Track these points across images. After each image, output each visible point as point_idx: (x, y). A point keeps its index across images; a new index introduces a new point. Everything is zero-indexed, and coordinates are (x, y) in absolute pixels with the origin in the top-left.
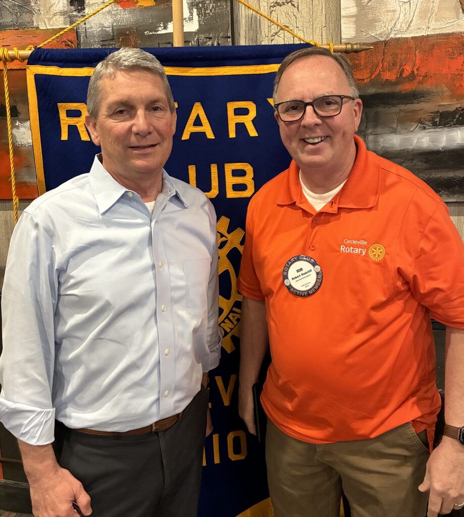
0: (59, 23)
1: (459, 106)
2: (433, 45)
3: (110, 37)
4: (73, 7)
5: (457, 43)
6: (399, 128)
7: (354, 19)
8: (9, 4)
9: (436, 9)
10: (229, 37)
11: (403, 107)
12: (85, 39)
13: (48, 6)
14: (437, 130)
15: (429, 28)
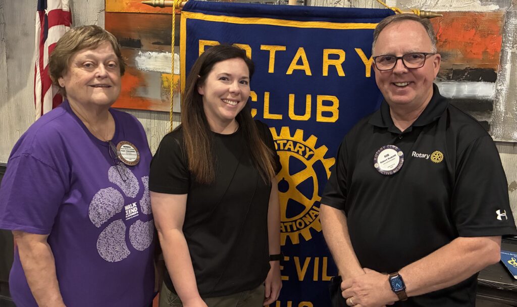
1: (468, 66)
2: (453, 19)
5: (471, 19)
10: (303, 2)
14: (450, 82)
15: (451, 6)
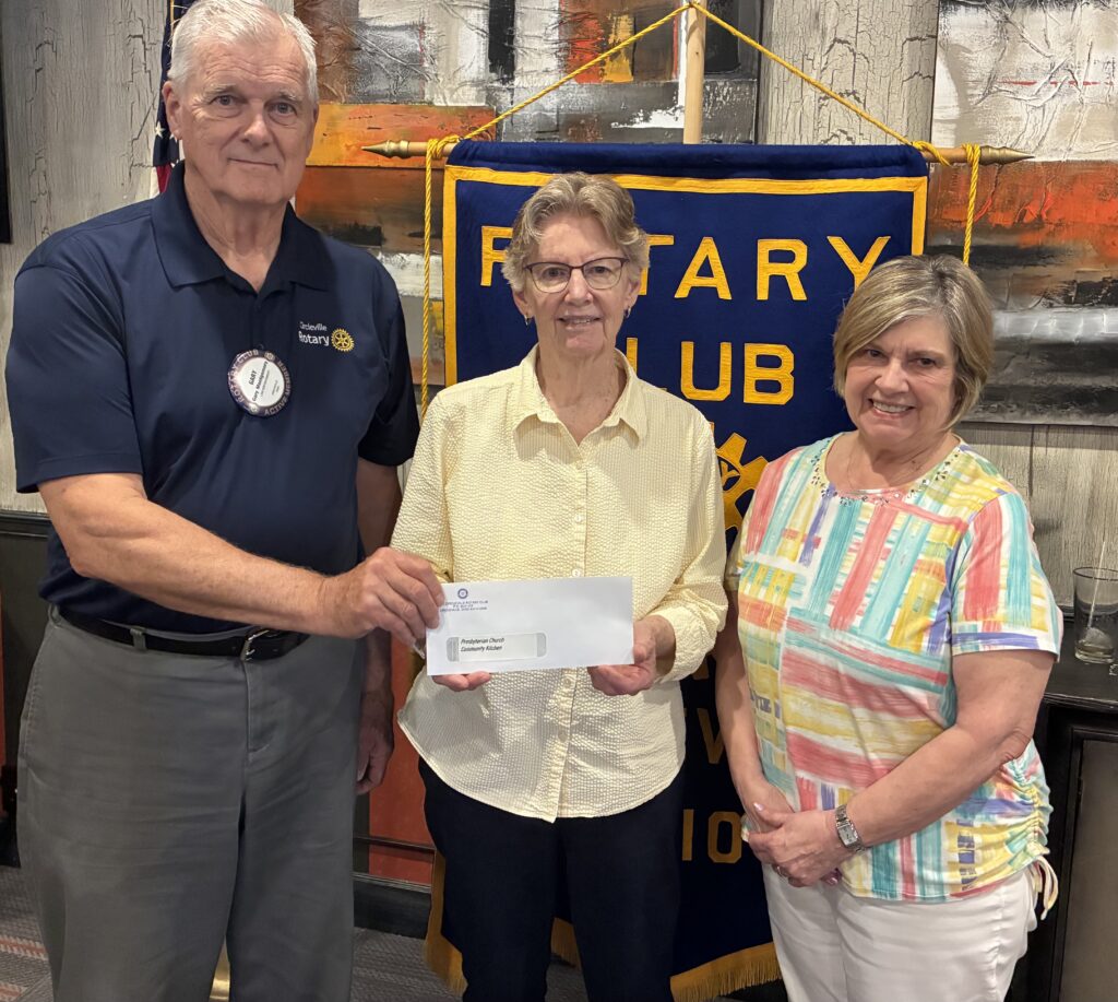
0: (469, 98)
1: (1107, 275)
2: (1075, 178)
3: (553, 128)
4: (493, 74)
5: (1113, 176)
6: (1011, 303)
7: (953, 126)
8: (387, 62)
9: (1084, 123)
11: (1019, 270)
12: (510, 127)
13: (452, 70)
14: (1070, 309)
15: (1070, 150)
